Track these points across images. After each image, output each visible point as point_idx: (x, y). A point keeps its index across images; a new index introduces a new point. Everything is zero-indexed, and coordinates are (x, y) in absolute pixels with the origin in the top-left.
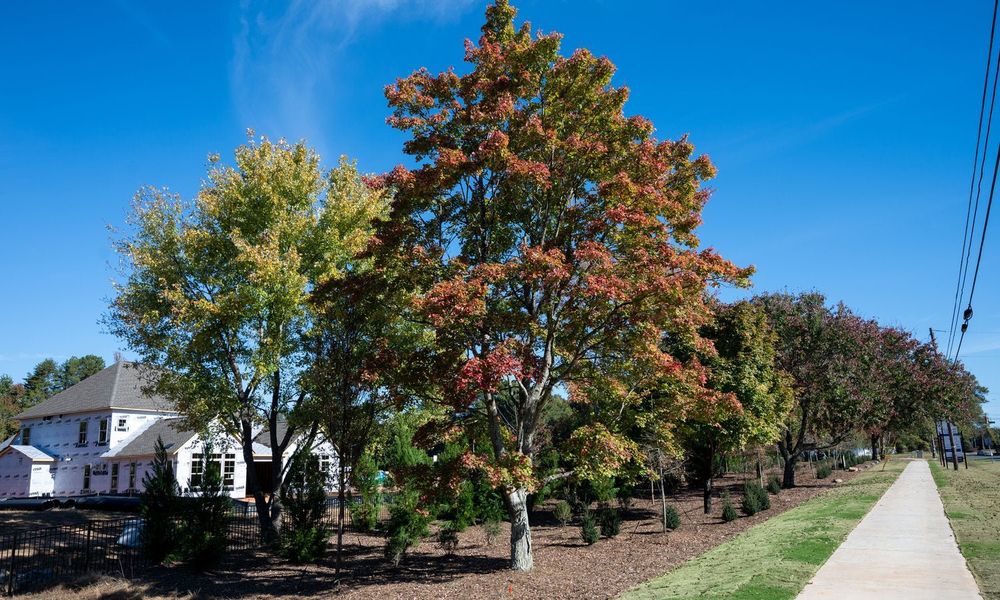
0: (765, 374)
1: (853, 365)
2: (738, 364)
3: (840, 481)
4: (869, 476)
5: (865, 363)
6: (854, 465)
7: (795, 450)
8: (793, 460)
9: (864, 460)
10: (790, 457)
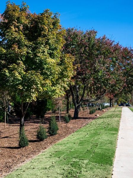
0: (55, 52)
1: (108, 61)
2: (36, 44)
3: (98, 115)
4: (110, 114)
5: (114, 62)
6: (104, 109)
7: (79, 103)
8: (78, 107)
9: (107, 107)
10: (77, 105)
